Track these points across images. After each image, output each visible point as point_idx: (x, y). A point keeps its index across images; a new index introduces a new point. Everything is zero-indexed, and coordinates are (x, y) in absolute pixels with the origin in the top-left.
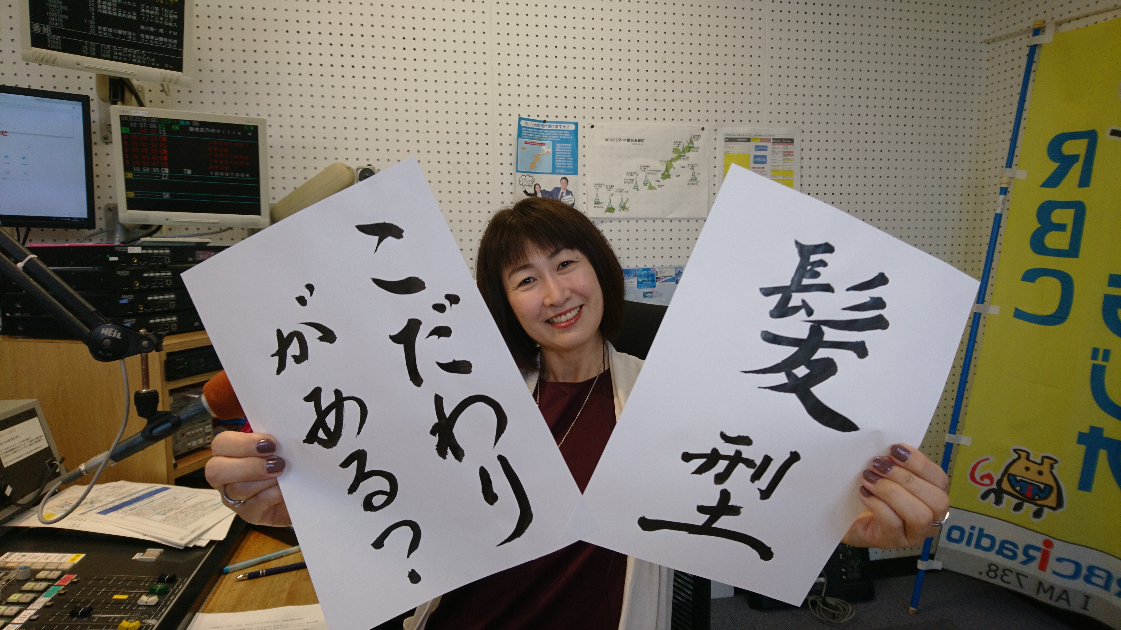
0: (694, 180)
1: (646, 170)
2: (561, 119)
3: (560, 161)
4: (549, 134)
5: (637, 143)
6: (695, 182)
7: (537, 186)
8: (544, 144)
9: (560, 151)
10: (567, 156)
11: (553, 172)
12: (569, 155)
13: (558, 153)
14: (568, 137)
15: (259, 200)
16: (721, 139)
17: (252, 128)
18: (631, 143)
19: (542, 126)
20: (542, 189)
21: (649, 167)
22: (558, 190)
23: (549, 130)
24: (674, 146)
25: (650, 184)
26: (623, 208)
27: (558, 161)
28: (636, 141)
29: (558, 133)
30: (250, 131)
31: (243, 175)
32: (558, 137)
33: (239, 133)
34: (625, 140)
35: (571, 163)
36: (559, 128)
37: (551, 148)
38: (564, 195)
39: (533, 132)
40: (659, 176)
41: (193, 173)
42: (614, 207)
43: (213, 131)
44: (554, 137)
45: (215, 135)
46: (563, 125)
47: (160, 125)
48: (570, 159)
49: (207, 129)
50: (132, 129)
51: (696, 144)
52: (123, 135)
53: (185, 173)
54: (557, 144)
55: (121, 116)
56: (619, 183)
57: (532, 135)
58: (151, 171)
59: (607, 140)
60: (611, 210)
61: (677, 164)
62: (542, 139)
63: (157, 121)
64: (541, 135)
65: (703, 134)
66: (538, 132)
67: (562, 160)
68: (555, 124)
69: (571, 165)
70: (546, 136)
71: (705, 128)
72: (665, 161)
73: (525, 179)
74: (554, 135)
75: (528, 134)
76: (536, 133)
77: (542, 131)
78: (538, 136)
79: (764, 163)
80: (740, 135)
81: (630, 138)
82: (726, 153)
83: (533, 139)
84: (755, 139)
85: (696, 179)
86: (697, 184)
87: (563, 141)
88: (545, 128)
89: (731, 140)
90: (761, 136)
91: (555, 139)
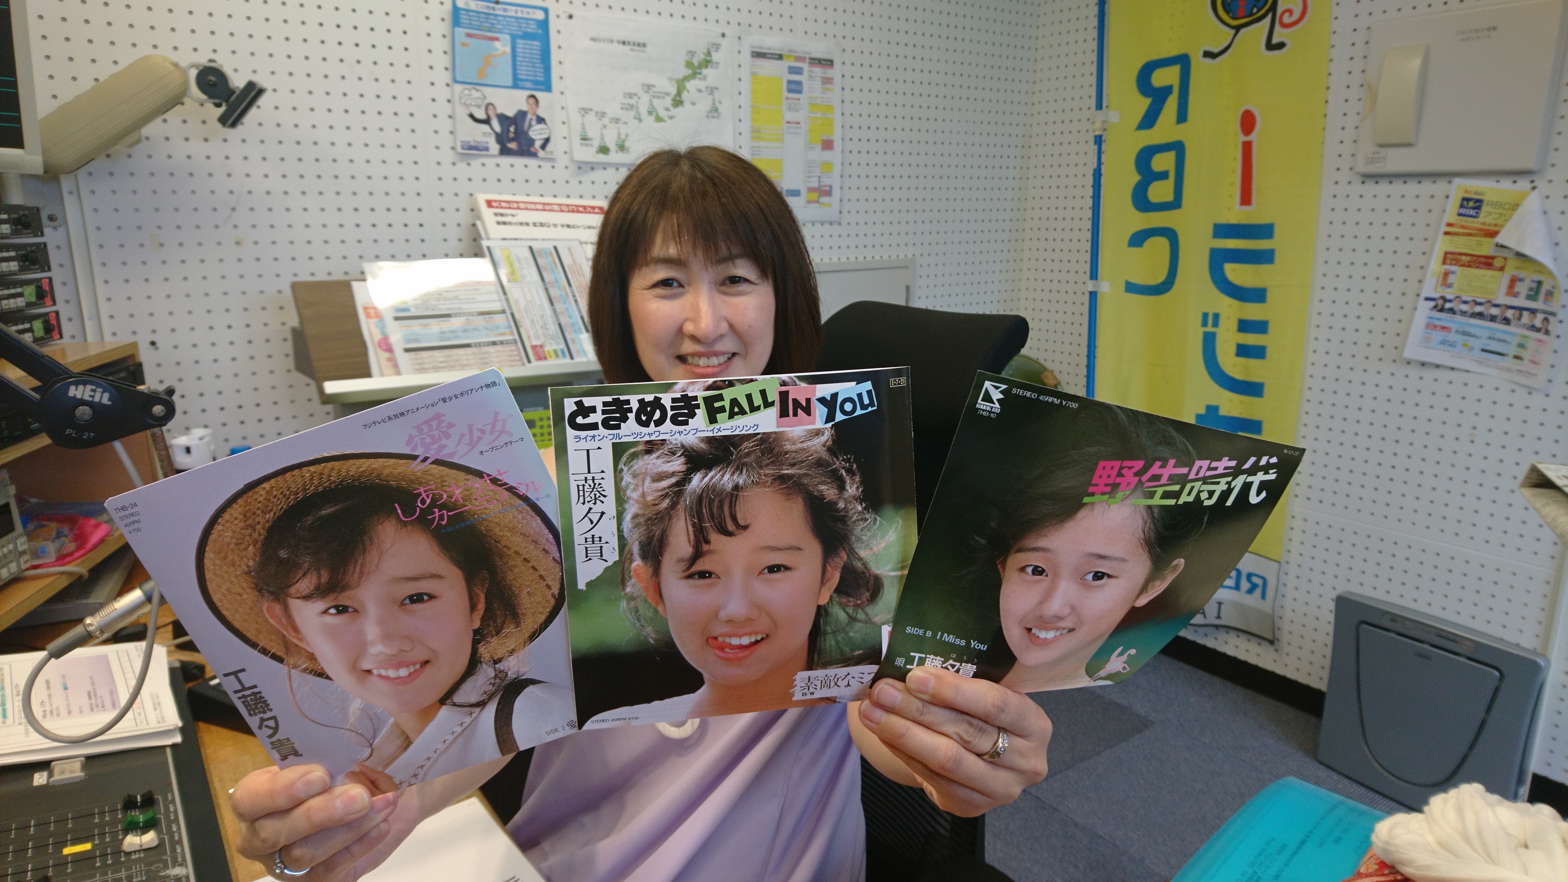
0: (714, 111)
1: (651, 91)
3: (524, 68)
4: (505, 23)
5: (636, 48)
6: (716, 114)
7: (490, 107)
8: (497, 39)
9: (523, 52)
10: (534, 61)
11: (515, 86)
12: (537, 59)
13: (521, 55)
14: (534, 31)
16: (746, 52)
18: (627, 48)
19: (494, 9)
20: (499, 111)
21: (654, 86)
22: (522, 114)
23: (505, 17)
24: (686, 58)
25: (657, 113)
26: (622, 147)
27: (521, 68)
28: (634, 44)
29: (519, 23)
32: (518, 29)
34: (619, 42)
35: (542, 72)
36: (520, 15)
37: (509, 45)
38: (534, 122)
39: (479, 17)
40: (668, 101)
42: (608, 145)
44: (514, 28)
46: (525, 10)
48: (539, 66)
51: (715, 57)
54: (519, 41)
56: (613, 110)
57: (478, 23)
59: (594, 39)
60: (604, 150)
61: (691, 85)
62: (494, 30)
64: (492, 24)
65: (724, 42)
66: (487, 19)
67: (527, 66)
68: (514, 8)
69: (540, 76)
70: (500, 27)
71: (727, 33)
72: (676, 80)
73: (470, 95)
74: (512, 26)
75: (470, 20)
76: (484, 20)
77: (493, 17)
78: (487, 25)
79: (800, 92)
80: (770, 49)
81: (626, 40)
82: (754, 74)
83: (480, 30)
84: (788, 56)
85: (716, 110)
86: (718, 117)
87: (527, 36)
88: (498, 12)
89: (758, 55)
90: (795, 52)
91: (515, 33)
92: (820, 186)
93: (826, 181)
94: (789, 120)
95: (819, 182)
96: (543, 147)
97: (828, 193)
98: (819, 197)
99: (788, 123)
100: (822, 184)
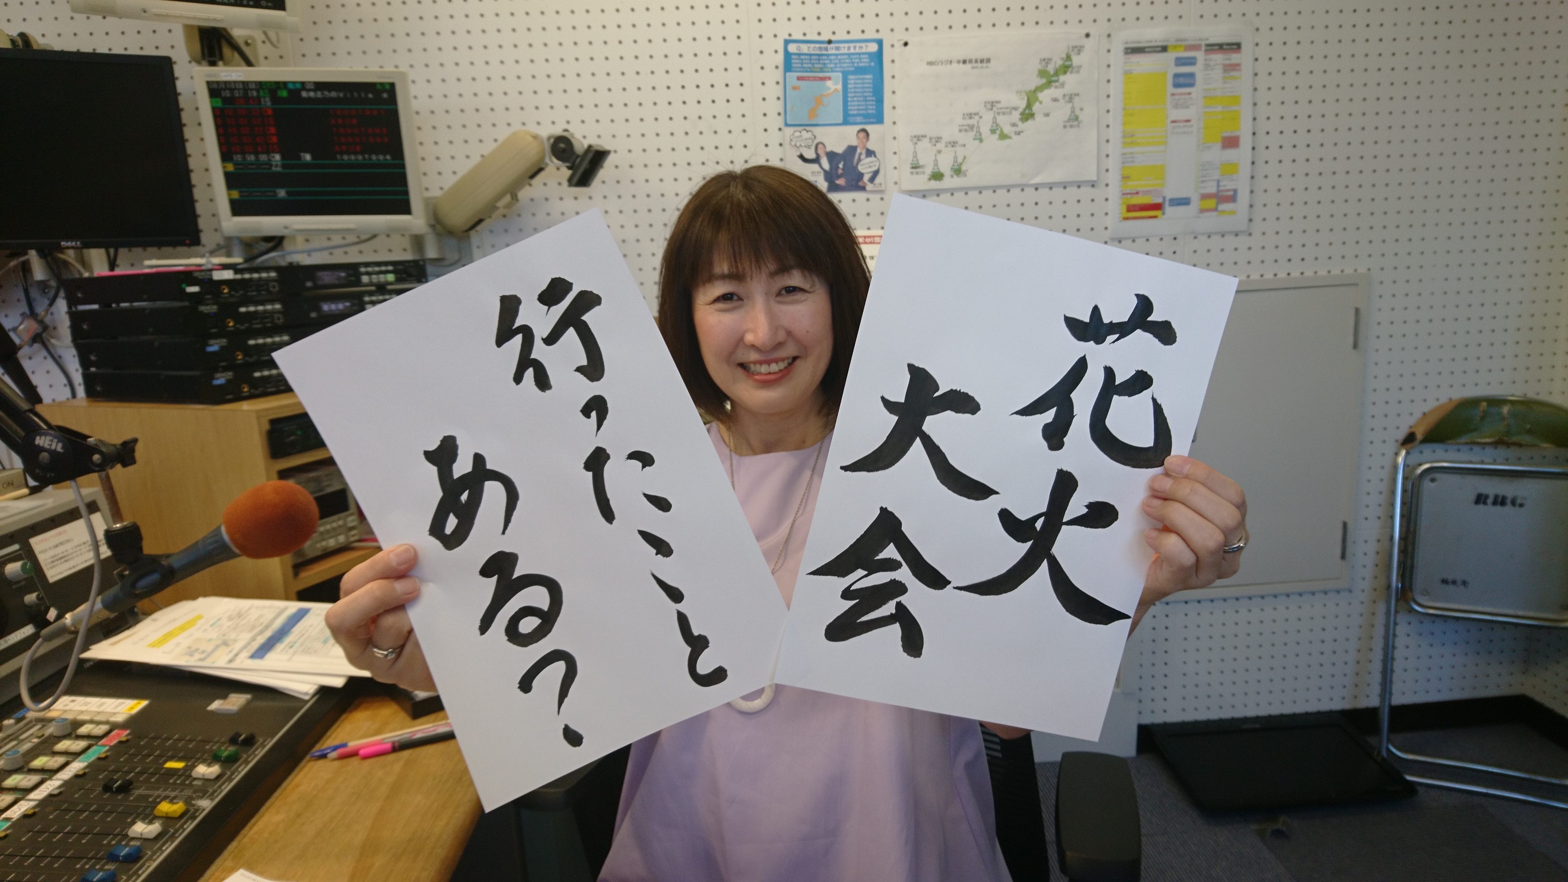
0: (1074, 120)
1: (995, 109)
2: (856, 35)
3: (856, 103)
4: (837, 61)
5: (979, 65)
6: (1076, 123)
7: (820, 146)
8: (830, 78)
9: (855, 88)
10: (865, 94)
11: (845, 122)
12: (870, 92)
13: (852, 90)
14: (867, 64)
15: (406, 193)
16: (1118, 48)
17: (387, 87)
18: (968, 66)
19: (826, 49)
20: (829, 149)
21: (999, 102)
22: (852, 150)
23: (837, 55)
24: (1040, 67)
25: (1002, 132)
26: (958, 171)
27: (852, 103)
28: (976, 61)
29: (852, 59)
30: (385, 91)
31: (381, 157)
32: (851, 65)
33: (370, 96)
34: (959, 62)
35: (872, 105)
36: (852, 51)
37: (841, 83)
38: (863, 156)
39: (811, 60)
40: (1016, 116)
41: (314, 158)
42: (942, 170)
43: (334, 94)
44: (846, 65)
45: (337, 101)
46: (858, 45)
47: (262, 93)
48: (871, 98)
49: (326, 93)
50: (225, 100)
51: (1076, 60)
52: (214, 109)
53: (303, 159)
54: (850, 77)
55: (208, 83)
56: (949, 133)
57: (810, 66)
58: (257, 159)
59: (930, 63)
61: (1045, 96)
62: (826, 70)
63: (256, 85)
64: (824, 64)
65: (1089, 44)
66: (819, 60)
67: (858, 101)
68: (846, 45)
69: (873, 109)
70: (832, 66)
71: (1092, 33)
72: (1025, 92)
73: (801, 136)
74: (844, 63)
75: (802, 64)
76: (817, 61)
77: (826, 57)
78: (820, 66)
79: (1192, 85)
80: (1151, 41)
81: (968, 58)
82: (1126, 73)
83: (811, 72)
84: (1175, 47)
85: (1077, 118)
86: (1078, 126)
87: (859, 71)
88: (830, 52)
89: (1134, 50)
90: (1185, 40)
91: (846, 69)
92: (1219, 191)
93: (1228, 185)
94: (1173, 119)
95: (1218, 186)
96: (872, 180)
97: (1232, 198)
98: (1217, 204)
99: (1173, 122)
100: (1221, 188)
